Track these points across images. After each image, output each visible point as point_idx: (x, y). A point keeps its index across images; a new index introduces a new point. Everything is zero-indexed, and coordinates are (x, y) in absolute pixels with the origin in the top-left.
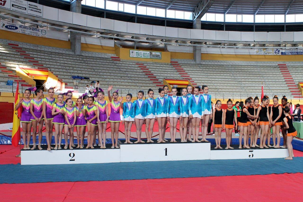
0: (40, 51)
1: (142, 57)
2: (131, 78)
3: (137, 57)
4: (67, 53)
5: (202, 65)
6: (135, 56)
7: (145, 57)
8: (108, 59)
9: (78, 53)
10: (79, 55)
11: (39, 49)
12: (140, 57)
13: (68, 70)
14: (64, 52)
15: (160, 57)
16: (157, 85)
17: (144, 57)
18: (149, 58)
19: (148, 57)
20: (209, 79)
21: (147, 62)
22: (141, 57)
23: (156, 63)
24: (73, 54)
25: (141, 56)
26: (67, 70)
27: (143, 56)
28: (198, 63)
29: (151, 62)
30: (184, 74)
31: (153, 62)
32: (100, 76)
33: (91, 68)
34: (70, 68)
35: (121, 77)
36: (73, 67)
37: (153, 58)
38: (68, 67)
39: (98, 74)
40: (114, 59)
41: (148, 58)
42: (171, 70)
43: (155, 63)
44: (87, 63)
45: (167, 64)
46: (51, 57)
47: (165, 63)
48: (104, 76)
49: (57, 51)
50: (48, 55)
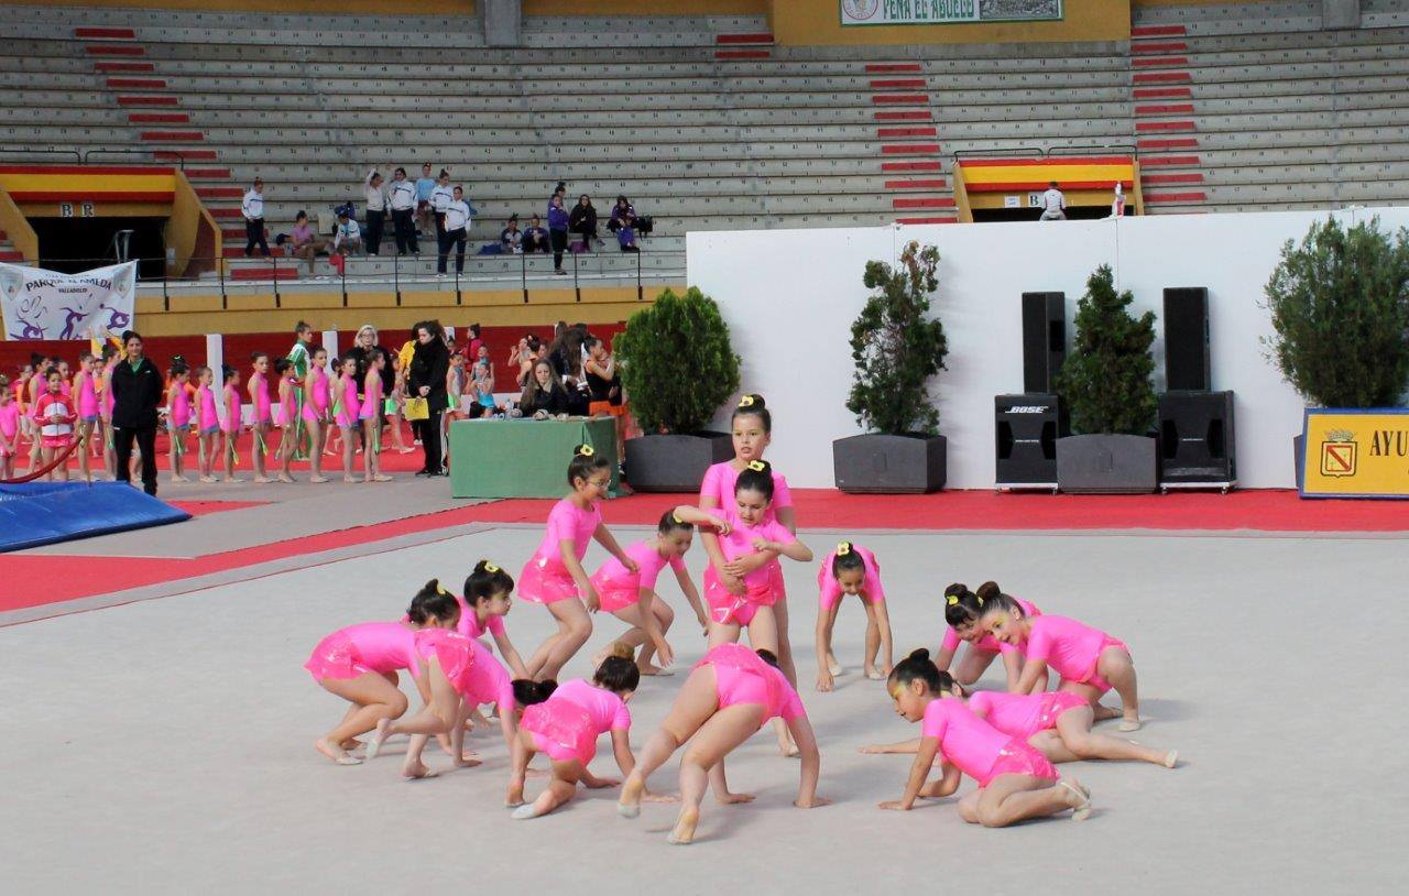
0: (261, 51)
1: (930, 19)
2: (759, 164)
3: (889, 20)
4: (437, 39)
5: (1361, 36)
6: (878, 18)
7: (946, 19)
8: (697, 52)
9: (503, 33)
10: (503, 48)
11: (262, 36)
12: (913, 20)
13: (350, 149)
14: (416, 39)
15: (1051, 9)
16: (897, 203)
17: (943, 16)
18: (976, 17)
19: (971, 15)
20: (1332, 133)
21: (958, 45)
22: (922, 20)
23: (1024, 51)
24: (476, 41)
25: (918, 16)
26: (345, 150)
27: (935, 9)
28: (1340, 22)
29: (991, 50)
30: (1166, 109)
31: (1003, 45)
32: (550, 167)
33: (532, 120)
34: (381, 132)
35: (689, 167)
36: (399, 129)
37: (1007, 16)
38: (369, 133)
39: (547, 154)
40: (734, 47)
41: (967, 19)
42: (1098, 90)
43: (1020, 46)
44: (518, 96)
45: (1102, 49)
46: (300, 81)
47: (1093, 43)
48: (574, 166)
49: (374, 38)
50: (297, 69)
